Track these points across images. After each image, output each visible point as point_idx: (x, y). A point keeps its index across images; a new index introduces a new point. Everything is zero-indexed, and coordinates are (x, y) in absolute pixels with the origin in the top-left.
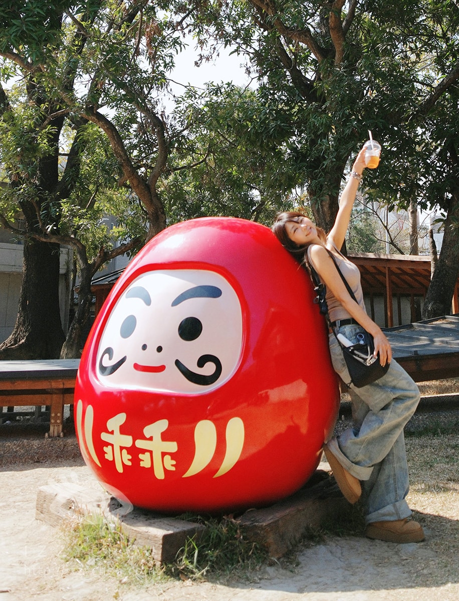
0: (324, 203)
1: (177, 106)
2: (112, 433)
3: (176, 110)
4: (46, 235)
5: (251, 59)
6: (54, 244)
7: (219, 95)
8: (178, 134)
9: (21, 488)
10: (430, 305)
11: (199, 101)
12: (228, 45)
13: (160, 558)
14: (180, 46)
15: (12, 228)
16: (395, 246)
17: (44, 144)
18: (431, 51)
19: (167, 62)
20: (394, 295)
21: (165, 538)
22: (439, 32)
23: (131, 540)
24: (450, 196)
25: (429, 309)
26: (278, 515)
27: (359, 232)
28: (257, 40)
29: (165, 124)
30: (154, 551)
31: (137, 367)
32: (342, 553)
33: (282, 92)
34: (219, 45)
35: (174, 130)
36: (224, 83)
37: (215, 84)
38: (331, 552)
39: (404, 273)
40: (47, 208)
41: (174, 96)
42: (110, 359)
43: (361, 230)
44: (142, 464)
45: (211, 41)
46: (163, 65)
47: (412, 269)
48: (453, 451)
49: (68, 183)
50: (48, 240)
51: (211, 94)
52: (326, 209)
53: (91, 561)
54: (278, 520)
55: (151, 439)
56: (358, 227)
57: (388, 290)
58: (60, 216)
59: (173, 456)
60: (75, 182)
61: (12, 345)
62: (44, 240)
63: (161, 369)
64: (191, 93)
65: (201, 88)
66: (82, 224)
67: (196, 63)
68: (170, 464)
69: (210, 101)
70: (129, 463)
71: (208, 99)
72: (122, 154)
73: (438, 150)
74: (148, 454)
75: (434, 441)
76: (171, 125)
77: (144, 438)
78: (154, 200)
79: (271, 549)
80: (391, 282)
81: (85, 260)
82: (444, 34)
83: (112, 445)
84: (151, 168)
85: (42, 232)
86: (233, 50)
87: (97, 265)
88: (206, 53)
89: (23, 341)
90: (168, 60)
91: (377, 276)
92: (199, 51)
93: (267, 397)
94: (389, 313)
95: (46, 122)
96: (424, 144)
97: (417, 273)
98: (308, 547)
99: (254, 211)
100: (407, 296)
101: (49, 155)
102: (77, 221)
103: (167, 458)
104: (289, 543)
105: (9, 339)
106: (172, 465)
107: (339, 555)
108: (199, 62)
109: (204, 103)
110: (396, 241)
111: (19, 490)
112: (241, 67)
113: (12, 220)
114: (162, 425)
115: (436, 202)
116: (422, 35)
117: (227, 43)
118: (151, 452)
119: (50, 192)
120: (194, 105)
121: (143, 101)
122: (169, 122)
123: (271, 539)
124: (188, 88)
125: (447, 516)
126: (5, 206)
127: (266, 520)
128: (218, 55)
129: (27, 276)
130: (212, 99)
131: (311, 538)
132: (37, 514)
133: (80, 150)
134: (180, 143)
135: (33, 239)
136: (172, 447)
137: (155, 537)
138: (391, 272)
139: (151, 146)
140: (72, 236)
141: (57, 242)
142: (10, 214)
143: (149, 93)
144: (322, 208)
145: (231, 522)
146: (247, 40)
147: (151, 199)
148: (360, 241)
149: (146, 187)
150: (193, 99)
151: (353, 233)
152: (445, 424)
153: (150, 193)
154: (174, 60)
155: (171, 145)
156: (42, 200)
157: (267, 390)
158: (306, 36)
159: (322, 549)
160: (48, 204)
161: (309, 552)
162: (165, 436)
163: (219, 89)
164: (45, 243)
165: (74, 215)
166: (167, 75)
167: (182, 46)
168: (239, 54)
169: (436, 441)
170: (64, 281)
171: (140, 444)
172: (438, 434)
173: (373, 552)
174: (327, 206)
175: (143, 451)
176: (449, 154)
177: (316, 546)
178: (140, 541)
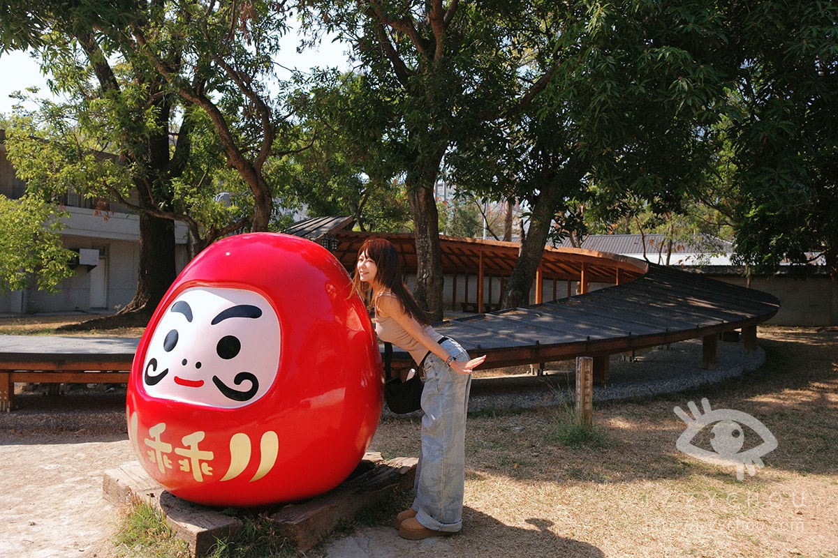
0: (420, 194)
1: (281, 91)
2: (154, 439)
3: (280, 95)
4: (159, 212)
5: (354, 47)
6: (168, 220)
7: (325, 80)
8: (282, 120)
9: (104, 461)
10: (510, 292)
11: (305, 87)
12: (331, 31)
13: (194, 552)
14: (284, 29)
15: (126, 203)
16: (490, 231)
17: (151, 123)
18: (533, 47)
19: (273, 45)
20: (486, 275)
21: (199, 535)
22: (543, 26)
23: (174, 532)
24: (538, 192)
25: (509, 295)
26: (310, 513)
27: (463, 214)
28: (363, 26)
29: (270, 109)
30: (190, 544)
31: (177, 380)
32: (368, 544)
33: (384, 83)
34: (322, 31)
35: (278, 116)
36: (330, 68)
37: (321, 69)
38: (359, 544)
39: (497, 256)
40: (158, 186)
41: (279, 81)
42: (154, 370)
43: (465, 212)
44: (182, 468)
45: (315, 26)
46: (268, 47)
47: (503, 254)
48: (502, 433)
49: (179, 162)
50: (162, 216)
51: (317, 79)
52: (421, 200)
53: (137, 548)
54: (309, 519)
55: (189, 447)
56: (463, 210)
57: (480, 270)
58: (172, 194)
59: (209, 463)
60: (186, 162)
61: (134, 309)
62: (158, 216)
63: (200, 383)
64: (298, 79)
65: (307, 73)
66: (193, 203)
67: (298, 49)
68: (207, 469)
69: (316, 87)
70: (171, 467)
71: (314, 85)
72: (227, 137)
73: (530, 149)
74: (186, 461)
75: (487, 423)
76: (276, 110)
77: (183, 447)
78: (260, 183)
79: (300, 544)
80: (484, 263)
81: (197, 237)
82: (548, 30)
83: (155, 450)
84: (257, 151)
85: (155, 208)
86: (336, 37)
87: (208, 241)
88: (308, 38)
89: (144, 306)
90: (273, 43)
91: (472, 258)
92: (302, 36)
93: (308, 404)
94: (480, 291)
95: (150, 102)
96: (518, 141)
97: (508, 257)
98: (337, 538)
99: (362, 194)
100: (498, 276)
101: (158, 134)
102: (188, 199)
103: (204, 465)
104: (320, 536)
105: (131, 304)
106: (210, 471)
107: (365, 546)
108: (301, 48)
109: (310, 88)
110: (491, 227)
111: (101, 463)
112: (344, 54)
113: (127, 195)
114: (200, 436)
115: (525, 198)
116: (526, 29)
117: (330, 28)
118: (189, 459)
119: (162, 170)
120: (301, 90)
121: (248, 84)
122: (274, 107)
123: (300, 536)
124: (294, 72)
125: (473, 507)
126: (119, 182)
127: (296, 519)
128: (320, 42)
129: (144, 247)
130: (318, 84)
131: (344, 530)
132: (104, 494)
133: (189, 130)
134: (285, 129)
135: (148, 215)
136: (209, 455)
137: (191, 533)
138: (485, 255)
139: (257, 130)
140: (185, 213)
141: (170, 218)
142: (124, 189)
143: (253, 76)
144: (418, 198)
145: (266, 520)
146: (352, 26)
147: (257, 182)
148: (463, 222)
149: (252, 171)
150: (299, 84)
151: (458, 215)
152: (502, 406)
153: (256, 176)
154: (279, 43)
155: (276, 130)
156: (153, 178)
157: (308, 399)
158: (407, 26)
159: (350, 542)
160: (160, 181)
161: (338, 544)
162: (202, 446)
163: (325, 74)
164: (161, 218)
165: (185, 193)
166: (272, 56)
167: (286, 28)
168: (341, 41)
169: (489, 423)
170: (186, 251)
171: (179, 451)
172: (492, 416)
173: (397, 543)
174: (423, 197)
175: (182, 458)
176: (540, 153)
177: (346, 537)
178: (180, 534)
